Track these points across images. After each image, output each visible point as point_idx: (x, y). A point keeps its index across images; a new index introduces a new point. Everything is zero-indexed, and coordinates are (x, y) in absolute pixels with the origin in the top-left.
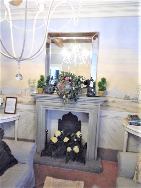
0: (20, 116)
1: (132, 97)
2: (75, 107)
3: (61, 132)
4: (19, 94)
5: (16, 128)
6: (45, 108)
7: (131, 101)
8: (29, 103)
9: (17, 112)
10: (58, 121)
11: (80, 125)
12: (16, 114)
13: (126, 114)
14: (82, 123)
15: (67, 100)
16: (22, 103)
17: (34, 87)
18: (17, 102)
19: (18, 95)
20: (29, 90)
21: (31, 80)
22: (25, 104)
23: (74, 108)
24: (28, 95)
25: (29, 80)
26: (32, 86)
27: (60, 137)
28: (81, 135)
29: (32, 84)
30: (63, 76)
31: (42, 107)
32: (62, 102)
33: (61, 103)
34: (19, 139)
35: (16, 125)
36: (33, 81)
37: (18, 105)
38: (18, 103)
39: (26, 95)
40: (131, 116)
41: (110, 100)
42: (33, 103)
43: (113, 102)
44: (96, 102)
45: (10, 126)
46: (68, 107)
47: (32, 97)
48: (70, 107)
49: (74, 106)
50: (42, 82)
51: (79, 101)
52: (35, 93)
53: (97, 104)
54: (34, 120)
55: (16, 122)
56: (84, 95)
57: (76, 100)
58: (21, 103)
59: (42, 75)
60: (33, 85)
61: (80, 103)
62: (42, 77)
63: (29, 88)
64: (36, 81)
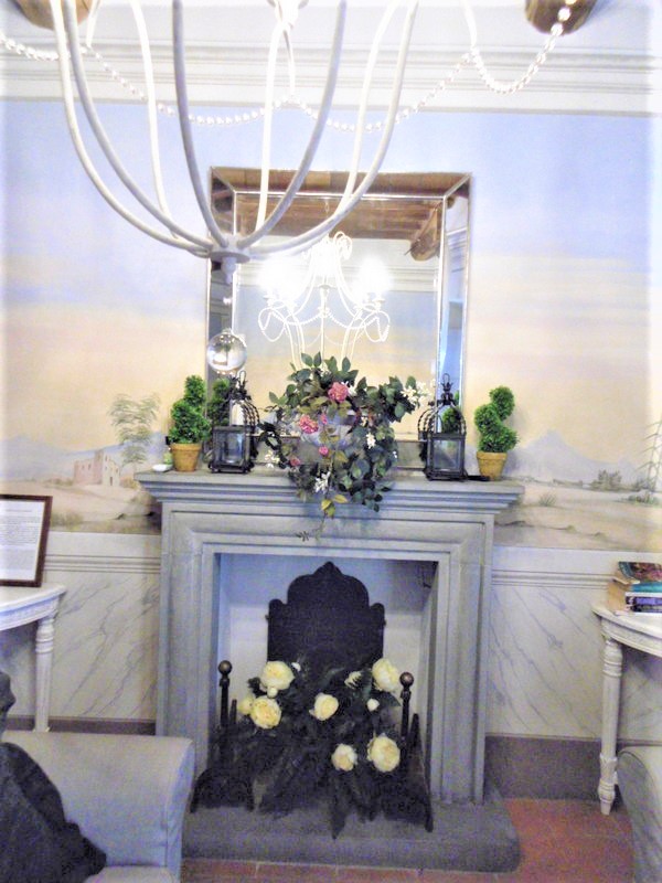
0: (68, 597)
1: (628, 480)
2: (370, 532)
4: (64, 478)
5: (44, 660)
6: (210, 546)
7: (626, 496)
8: (120, 524)
9: (49, 575)
10: (265, 611)
12: (44, 585)
13: (606, 562)
15: (341, 498)
16: (82, 523)
17: (143, 437)
18: (48, 521)
19: (58, 482)
20: (118, 457)
21: (128, 402)
22: (95, 528)
23: (363, 537)
24: (111, 479)
25: (121, 405)
26: (135, 433)
27: (291, 693)
28: (407, 678)
29: (136, 421)
31: (194, 541)
32: (302, 513)
33: (299, 516)
34: (57, 726)
35: (44, 647)
36: (139, 406)
37: (56, 536)
38: (56, 524)
39: (100, 483)
40: (632, 568)
41: (532, 494)
42: (142, 521)
43: (546, 503)
44: (474, 504)
46: (335, 536)
47: (134, 492)
48: (344, 537)
49: (363, 529)
50: (193, 410)
51: (393, 502)
53: (479, 517)
54: (145, 612)
55: (46, 630)
56: (405, 473)
57: (379, 498)
58: (72, 523)
59: (194, 377)
60: (139, 428)
62: (193, 384)
63: (118, 443)
64: (158, 409)
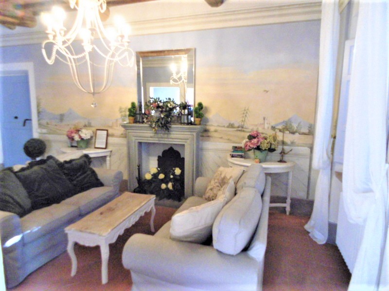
0: (113, 152)
1: (236, 125)
3: (158, 170)
4: (110, 125)
6: (137, 140)
7: (236, 129)
8: (121, 136)
9: (108, 147)
10: (157, 158)
12: (107, 149)
14: (185, 160)
15: (157, 129)
17: (125, 116)
18: (108, 135)
20: (120, 120)
22: (117, 137)
23: (168, 138)
25: (121, 109)
26: (123, 115)
27: (155, 174)
29: (124, 112)
31: (133, 139)
35: (108, 162)
36: (124, 109)
37: (110, 139)
40: (235, 148)
41: (212, 129)
42: (125, 135)
43: (216, 131)
44: (191, 131)
45: (101, 164)
46: (162, 138)
47: (123, 129)
48: (164, 138)
49: (167, 136)
50: (132, 110)
51: (172, 130)
52: (127, 122)
55: (108, 158)
57: (168, 129)
58: (113, 135)
59: (133, 102)
61: (173, 133)
62: (133, 104)
63: (120, 117)
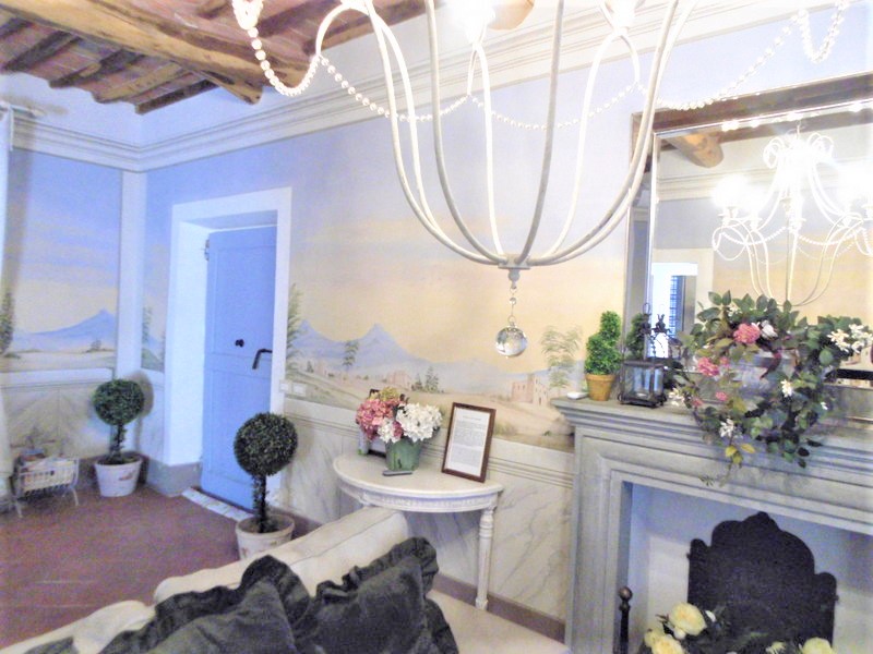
0: (504, 495)
2: (795, 489)
3: (707, 620)
4: (505, 395)
5: (485, 544)
6: (618, 473)
8: (544, 440)
9: (492, 473)
10: (687, 549)
11: (831, 599)
12: (487, 481)
14: (841, 591)
15: (748, 448)
16: (516, 434)
17: (567, 364)
18: (491, 429)
19: (500, 398)
20: (546, 381)
21: (558, 334)
22: (526, 440)
23: (788, 493)
24: (540, 400)
25: (550, 335)
26: (560, 361)
29: (562, 350)
30: (721, 316)
31: (604, 467)
32: (712, 455)
33: (711, 458)
35: (485, 533)
36: (564, 337)
37: (498, 443)
38: (498, 433)
39: (531, 402)
42: (563, 440)
45: (460, 533)
46: (753, 486)
47: (556, 414)
48: (763, 489)
49: (786, 484)
50: (606, 344)
51: (827, 459)
52: (575, 395)
54: (565, 522)
55: (487, 519)
56: (858, 425)
57: (804, 453)
58: (510, 433)
59: (608, 313)
60: (564, 356)
61: (826, 472)
62: (609, 321)
63: (546, 369)
64: (580, 339)
